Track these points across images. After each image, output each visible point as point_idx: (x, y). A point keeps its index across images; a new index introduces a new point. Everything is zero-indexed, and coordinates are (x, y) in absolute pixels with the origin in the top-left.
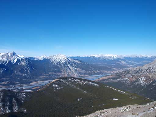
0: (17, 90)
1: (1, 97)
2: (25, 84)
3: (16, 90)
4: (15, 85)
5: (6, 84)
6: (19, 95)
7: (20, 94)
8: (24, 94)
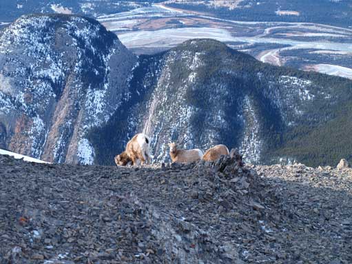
0: (282, 54)
1: (191, 77)
2: (331, 28)
3: (277, 50)
4: (278, 26)
5: (232, 8)
6: (278, 87)
7: (285, 79)
8: (308, 82)
